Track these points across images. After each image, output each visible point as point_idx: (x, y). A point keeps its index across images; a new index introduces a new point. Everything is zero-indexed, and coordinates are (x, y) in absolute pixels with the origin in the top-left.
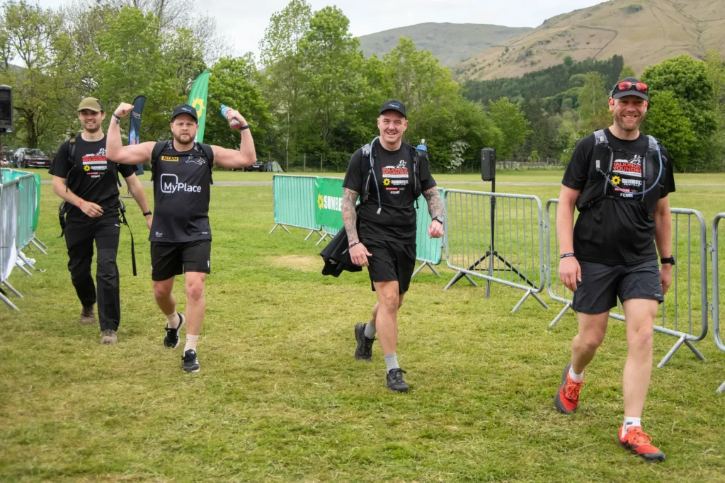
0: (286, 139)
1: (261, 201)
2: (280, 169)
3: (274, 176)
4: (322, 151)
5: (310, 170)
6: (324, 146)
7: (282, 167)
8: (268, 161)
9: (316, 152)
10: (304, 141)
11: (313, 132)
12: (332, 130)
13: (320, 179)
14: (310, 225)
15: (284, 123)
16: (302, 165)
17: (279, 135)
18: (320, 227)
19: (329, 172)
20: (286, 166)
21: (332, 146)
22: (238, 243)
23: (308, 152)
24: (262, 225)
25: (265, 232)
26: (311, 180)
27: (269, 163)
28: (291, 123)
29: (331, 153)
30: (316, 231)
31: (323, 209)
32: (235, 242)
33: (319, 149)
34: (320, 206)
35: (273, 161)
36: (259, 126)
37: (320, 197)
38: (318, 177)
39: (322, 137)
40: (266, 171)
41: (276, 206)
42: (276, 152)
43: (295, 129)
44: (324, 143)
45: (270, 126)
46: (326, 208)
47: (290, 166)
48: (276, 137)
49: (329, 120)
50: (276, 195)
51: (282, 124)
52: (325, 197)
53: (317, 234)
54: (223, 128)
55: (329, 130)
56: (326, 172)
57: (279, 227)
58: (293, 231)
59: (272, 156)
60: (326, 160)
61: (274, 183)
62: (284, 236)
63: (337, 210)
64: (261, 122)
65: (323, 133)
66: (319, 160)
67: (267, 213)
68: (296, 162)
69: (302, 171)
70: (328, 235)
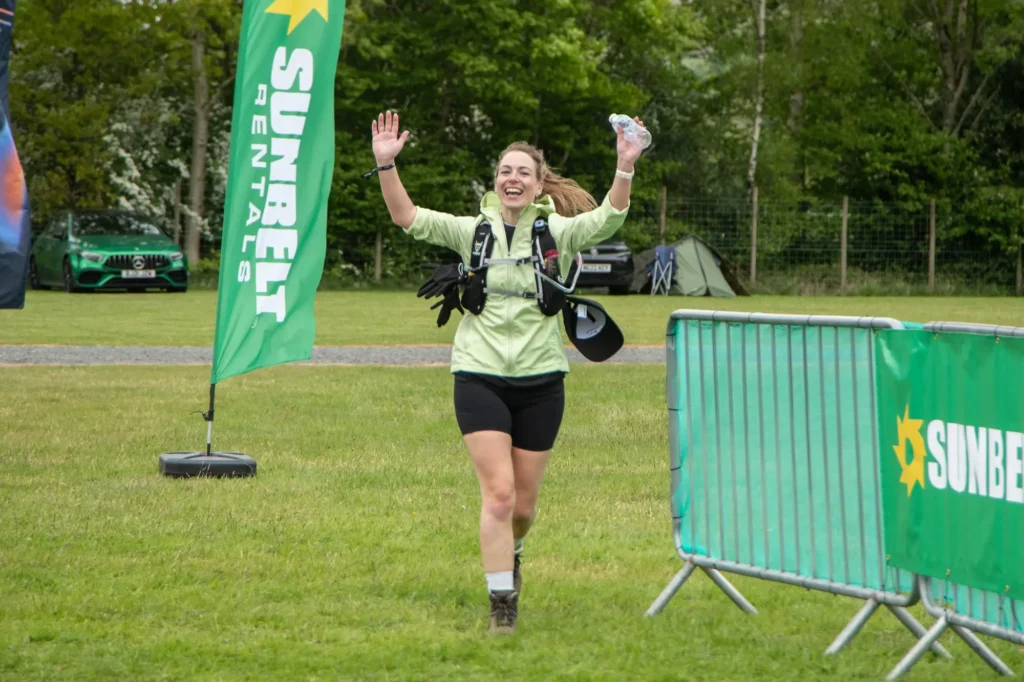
0: (750, 128)
1: (611, 444)
2: (718, 281)
3: (674, 320)
4: (933, 183)
5: (873, 281)
6: (946, 156)
7: (724, 269)
8: (657, 237)
9: (904, 189)
10: (848, 133)
11: (890, 84)
12: (989, 72)
13: (907, 332)
14: (856, 572)
15: (739, 44)
16: (828, 256)
17: (713, 108)
18: (907, 582)
19: (974, 292)
20: (746, 267)
21: (989, 160)
22: (485, 660)
23: (862, 189)
24: (614, 570)
25: (628, 604)
26: (862, 338)
27: (660, 249)
28: (776, 40)
29: (987, 192)
30: (890, 606)
31: (925, 493)
32: (469, 657)
33: (921, 174)
34: (911, 475)
35: (681, 236)
36: (610, 59)
37: (908, 427)
38: (897, 324)
39: (937, 115)
40: (646, 290)
41: (685, 472)
42: (696, 190)
43: (796, 72)
44: (947, 144)
45: (668, 62)
46: (939, 483)
47: (769, 264)
48: (696, 118)
49: (975, 18)
50: (682, 416)
51: (726, 49)
52: (936, 426)
53: (892, 622)
54: (433, 74)
55: (975, 73)
56: (957, 294)
57: (699, 581)
58: (769, 605)
59: (681, 214)
60: (957, 231)
61: (672, 355)
62: (724, 631)
63: (996, 493)
64: (619, 43)
65: (941, 88)
66: (922, 232)
67: (640, 508)
68: (799, 241)
69: (831, 288)
70: (951, 625)
